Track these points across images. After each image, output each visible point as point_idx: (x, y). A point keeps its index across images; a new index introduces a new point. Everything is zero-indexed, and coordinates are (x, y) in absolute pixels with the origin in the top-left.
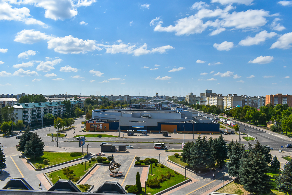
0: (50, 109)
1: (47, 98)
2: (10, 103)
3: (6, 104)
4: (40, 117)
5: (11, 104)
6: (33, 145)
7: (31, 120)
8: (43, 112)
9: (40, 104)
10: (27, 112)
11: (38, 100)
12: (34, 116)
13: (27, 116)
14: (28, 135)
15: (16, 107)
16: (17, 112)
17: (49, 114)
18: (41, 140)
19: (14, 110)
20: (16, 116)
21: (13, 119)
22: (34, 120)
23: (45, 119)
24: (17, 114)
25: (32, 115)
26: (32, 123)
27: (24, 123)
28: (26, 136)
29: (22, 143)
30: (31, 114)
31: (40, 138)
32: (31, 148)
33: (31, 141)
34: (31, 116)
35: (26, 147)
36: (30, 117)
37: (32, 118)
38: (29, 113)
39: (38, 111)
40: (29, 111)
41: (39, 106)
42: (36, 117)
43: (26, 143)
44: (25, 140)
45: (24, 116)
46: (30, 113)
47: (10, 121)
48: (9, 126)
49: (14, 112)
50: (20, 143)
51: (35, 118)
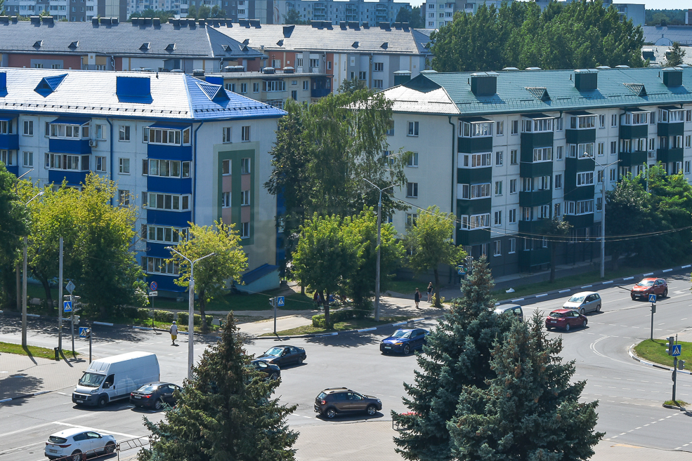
0: (664, 130)
1: (649, 33)
2: (366, 69)
3: (340, 74)
4: (589, 192)
5: (378, 76)
6: (512, 418)
7: (512, 213)
8: (607, 148)
9: (586, 85)
10: (486, 144)
11: (579, 49)
12: (538, 184)
13: (485, 175)
14: (475, 334)
15: (402, 98)
16: (412, 145)
17: (659, 167)
18: (572, 381)
19: (391, 124)
20: (401, 177)
21: (380, 200)
22: (537, 213)
23: (620, 213)
24: (409, 159)
25: (527, 170)
26: (520, 242)
27: (463, 238)
28: (462, 339)
29: (433, 393)
30: (513, 162)
31: (570, 369)
32: (493, 443)
33: (494, 390)
34: (513, 183)
35: (461, 434)
36: (506, 187)
37: (527, 200)
38: (499, 156)
39: (572, 137)
40: (497, 140)
41: (580, 102)
42: (558, 195)
43: (463, 396)
44: (453, 371)
45: (464, 176)
46: (507, 158)
47: (357, 210)
48: (353, 255)
49: (389, 139)
50: (420, 396)
51: (545, 197)
